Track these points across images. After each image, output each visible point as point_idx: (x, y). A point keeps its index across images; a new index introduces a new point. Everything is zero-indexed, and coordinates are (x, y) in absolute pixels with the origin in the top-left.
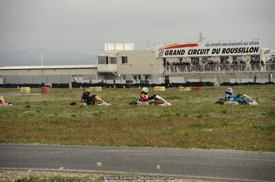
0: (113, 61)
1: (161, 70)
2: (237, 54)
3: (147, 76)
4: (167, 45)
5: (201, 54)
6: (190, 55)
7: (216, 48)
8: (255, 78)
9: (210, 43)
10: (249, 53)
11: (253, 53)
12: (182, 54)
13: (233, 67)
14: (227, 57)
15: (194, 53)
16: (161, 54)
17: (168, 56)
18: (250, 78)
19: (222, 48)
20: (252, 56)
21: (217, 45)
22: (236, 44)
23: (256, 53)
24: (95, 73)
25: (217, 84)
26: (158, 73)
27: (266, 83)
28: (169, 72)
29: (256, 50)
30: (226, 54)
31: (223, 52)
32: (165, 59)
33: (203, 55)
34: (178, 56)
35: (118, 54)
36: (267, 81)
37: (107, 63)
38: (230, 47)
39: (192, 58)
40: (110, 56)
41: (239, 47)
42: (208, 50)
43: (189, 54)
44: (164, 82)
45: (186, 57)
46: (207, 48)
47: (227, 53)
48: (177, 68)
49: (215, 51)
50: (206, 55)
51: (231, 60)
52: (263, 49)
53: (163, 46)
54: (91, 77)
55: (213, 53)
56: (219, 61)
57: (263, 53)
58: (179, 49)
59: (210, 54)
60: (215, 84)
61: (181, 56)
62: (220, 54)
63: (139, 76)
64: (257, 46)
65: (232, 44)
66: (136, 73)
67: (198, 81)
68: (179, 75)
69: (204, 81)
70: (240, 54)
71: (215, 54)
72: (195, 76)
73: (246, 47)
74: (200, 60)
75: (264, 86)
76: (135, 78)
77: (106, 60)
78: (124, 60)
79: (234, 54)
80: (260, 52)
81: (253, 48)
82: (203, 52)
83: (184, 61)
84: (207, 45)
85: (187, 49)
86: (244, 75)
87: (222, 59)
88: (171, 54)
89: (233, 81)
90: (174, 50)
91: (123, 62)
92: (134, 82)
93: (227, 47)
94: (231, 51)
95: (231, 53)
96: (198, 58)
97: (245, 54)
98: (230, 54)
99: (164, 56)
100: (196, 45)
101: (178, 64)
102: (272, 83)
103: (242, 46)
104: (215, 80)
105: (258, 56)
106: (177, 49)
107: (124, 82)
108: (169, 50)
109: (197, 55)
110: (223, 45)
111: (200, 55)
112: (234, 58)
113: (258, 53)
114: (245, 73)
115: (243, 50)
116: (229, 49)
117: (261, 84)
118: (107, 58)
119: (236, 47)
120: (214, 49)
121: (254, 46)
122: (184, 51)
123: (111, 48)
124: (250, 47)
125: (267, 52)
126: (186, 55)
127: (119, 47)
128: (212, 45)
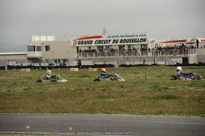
0: (39, 49)
1: (75, 55)
2: (131, 43)
3: (64, 61)
4: (80, 37)
6: (97, 45)
7: (116, 39)
8: (144, 61)
9: (111, 35)
10: (140, 43)
11: (142, 43)
12: (91, 44)
13: (128, 53)
14: (124, 46)
15: (100, 43)
16: (75, 43)
17: (80, 45)
18: (141, 61)
19: (120, 39)
20: (142, 45)
21: (116, 37)
22: (130, 36)
23: (144, 43)
24: (25, 58)
25: (116, 65)
26: (73, 58)
27: (152, 65)
28: (81, 57)
29: (145, 40)
30: (123, 44)
31: (121, 42)
32: (78, 48)
33: (106, 44)
34: (88, 45)
35: (42, 44)
36: (153, 63)
37: (34, 51)
38: (126, 38)
39: (98, 47)
40: (37, 45)
41: (132, 38)
42: (110, 40)
43: (96, 43)
44: (77, 65)
45: (94, 46)
46: (109, 39)
47: (124, 42)
48: (87, 54)
49: (115, 41)
50: (108, 44)
51: (126, 48)
52: (149, 39)
53: (76, 38)
54: (22, 61)
55: (113, 43)
56: (118, 49)
57: (149, 43)
58: (89, 40)
59: (111, 43)
60: (115, 66)
62: (119, 43)
63: (59, 60)
64: (145, 37)
65: (127, 36)
66: (57, 58)
67: (102, 63)
68: (89, 59)
69: (107, 63)
70: (133, 43)
71: (115, 44)
72: (100, 60)
73: (137, 38)
74: (104, 48)
75: (151, 67)
76: (56, 62)
77: (33, 48)
78: (47, 48)
79: (128, 43)
80: (148, 42)
81: (142, 39)
82: (106, 42)
83: (92, 49)
84: (109, 37)
85: (94, 40)
86: (136, 59)
87: (120, 47)
88: (82, 43)
89: (128, 63)
90: (84, 40)
91: (47, 50)
92: (55, 65)
93: (123, 39)
94: (126, 41)
96: (102, 47)
97: (137, 43)
98: (126, 43)
99: (77, 45)
100: (101, 37)
101: (88, 51)
102: (156, 64)
103: (134, 38)
104: (115, 63)
105: (146, 45)
106: (87, 40)
107: (47, 65)
108: (81, 40)
109: (101, 44)
110: (121, 36)
111: (104, 44)
112: (129, 46)
113: (146, 43)
114: (137, 57)
115: (135, 41)
116: (125, 40)
117: (148, 65)
118: (34, 47)
119: (130, 38)
121: (143, 38)
122: (92, 41)
123: (37, 40)
124: (140, 38)
125: (153, 42)
126: (93, 44)
127: (43, 39)
128: (113, 37)
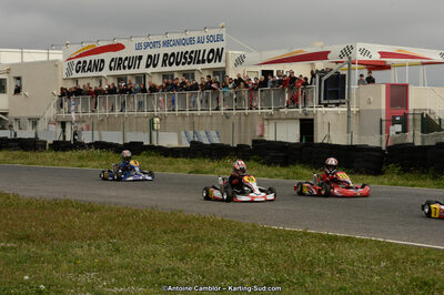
2: (187, 67)
5: (129, 68)
6: (113, 72)
7: (153, 52)
10: (207, 65)
11: (213, 65)
12: (101, 69)
15: (119, 66)
16: (69, 70)
17: (80, 75)
19: (162, 52)
21: (155, 44)
22: (185, 42)
23: (218, 64)
29: (218, 54)
30: (168, 68)
31: (164, 63)
33: (132, 71)
34: (94, 73)
35: (8, 72)
38: (175, 50)
41: (189, 48)
42: (140, 58)
43: (111, 69)
45: (107, 76)
46: (138, 53)
47: (171, 64)
49: (152, 61)
50: (136, 70)
52: (232, 54)
55: (148, 66)
57: (231, 63)
58: (97, 57)
59: (142, 69)
61: (99, 74)
62: (159, 68)
64: (220, 45)
65: (178, 43)
70: (192, 67)
71: (151, 70)
73: (202, 48)
79: (181, 67)
80: (226, 61)
81: (212, 51)
82: (132, 62)
84: (139, 47)
85: (107, 57)
88: (84, 70)
90: (88, 58)
93: (169, 51)
94: (176, 59)
95: (178, 64)
97: (199, 67)
98: (174, 68)
99: (75, 75)
100: (119, 47)
103: (194, 48)
106: (93, 58)
108: (82, 59)
109: (123, 72)
110: (166, 44)
111: (127, 71)
113: (222, 64)
115: (196, 57)
116: (173, 54)
119: (184, 49)
120: (150, 57)
121: (215, 46)
122: (103, 61)
124: (208, 47)
125: (240, 61)
126: (105, 72)
128: (147, 45)
